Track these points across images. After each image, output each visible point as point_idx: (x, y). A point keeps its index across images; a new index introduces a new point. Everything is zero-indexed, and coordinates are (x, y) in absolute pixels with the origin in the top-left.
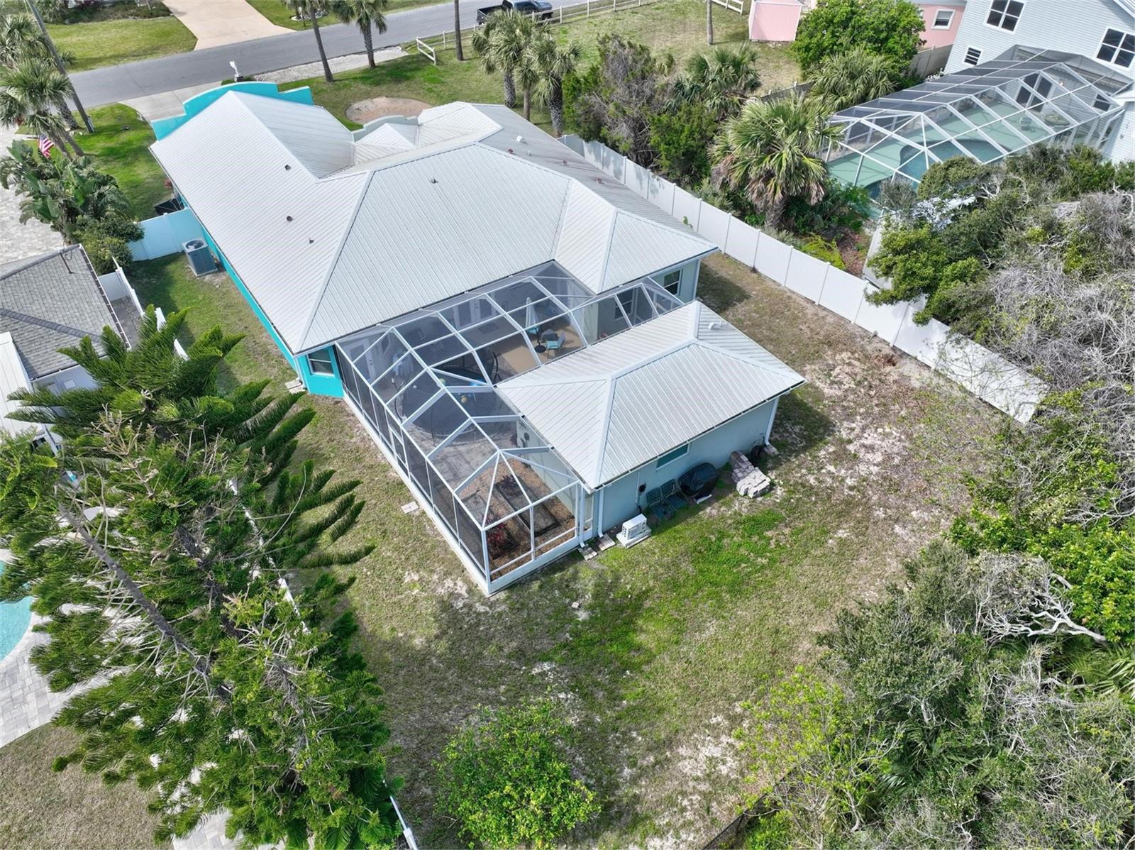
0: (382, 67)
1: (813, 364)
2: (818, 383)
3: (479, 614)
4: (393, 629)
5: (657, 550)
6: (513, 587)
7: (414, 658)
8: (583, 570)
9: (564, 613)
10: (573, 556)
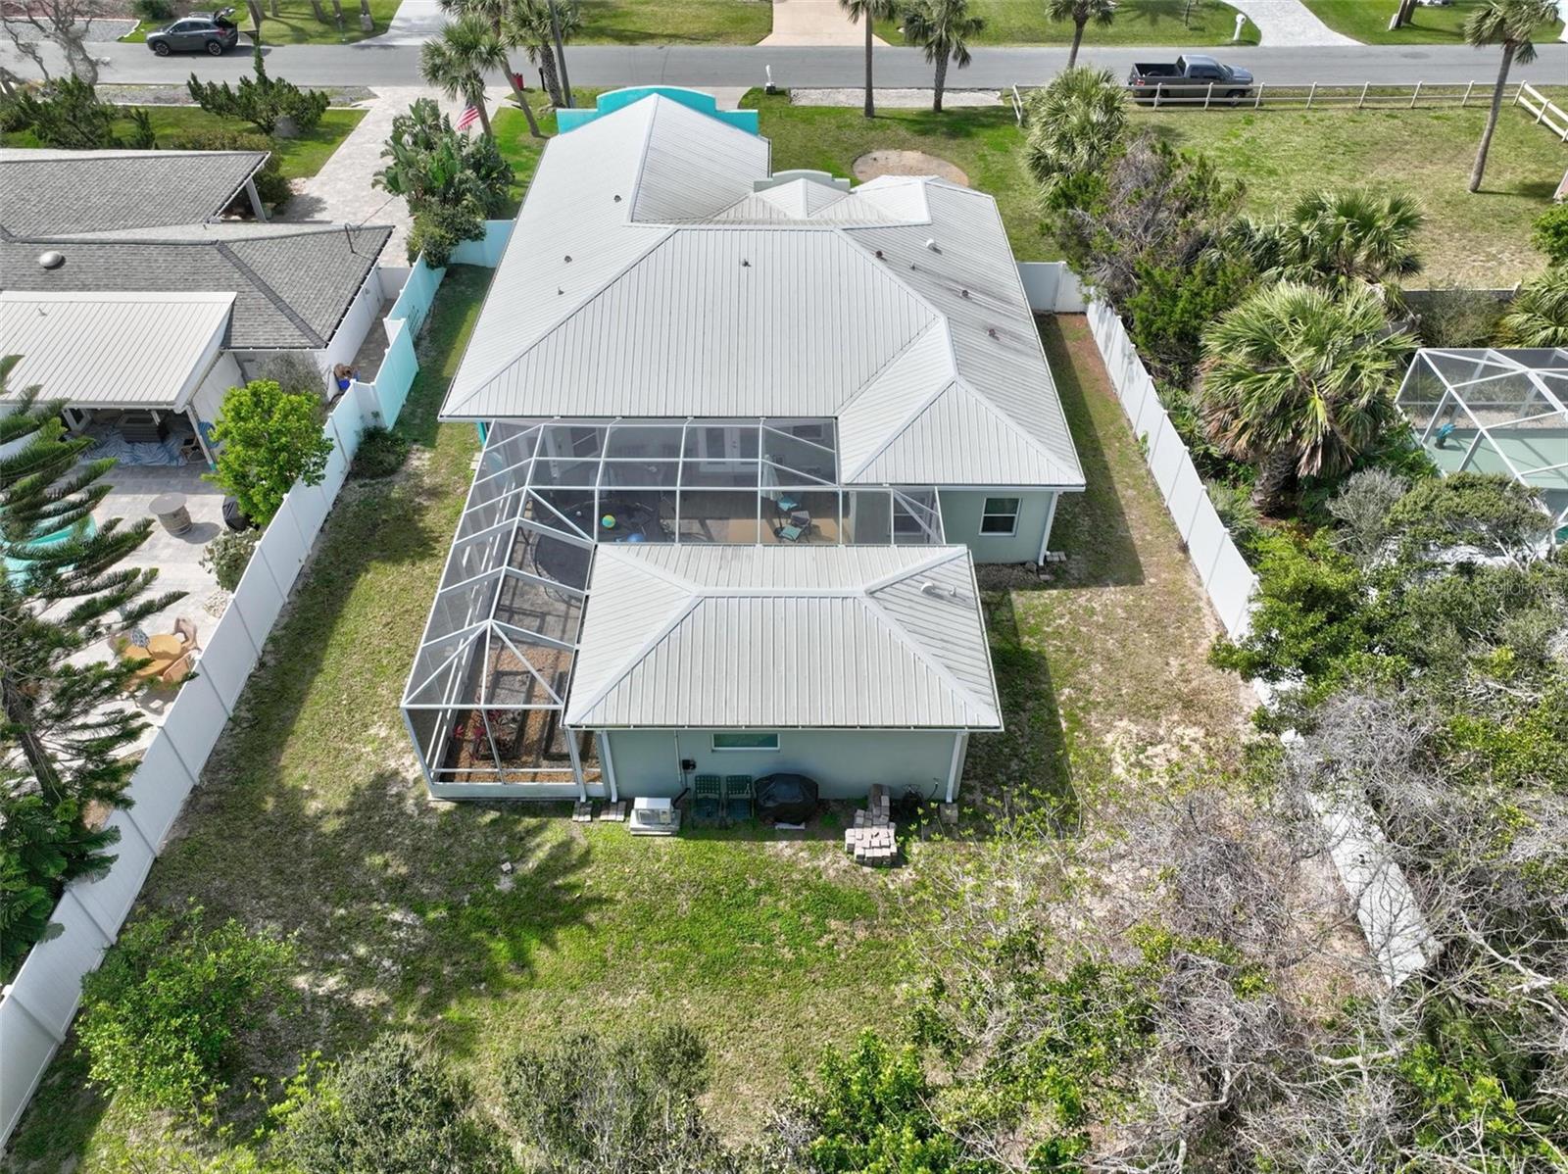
0: (948, 113)
1: (1136, 722)
2: (1118, 757)
3: (402, 813)
4: (305, 777)
6: (466, 804)
7: (292, 822)
8: (556, 831)
9: (488, 868)
10: (564, 807)
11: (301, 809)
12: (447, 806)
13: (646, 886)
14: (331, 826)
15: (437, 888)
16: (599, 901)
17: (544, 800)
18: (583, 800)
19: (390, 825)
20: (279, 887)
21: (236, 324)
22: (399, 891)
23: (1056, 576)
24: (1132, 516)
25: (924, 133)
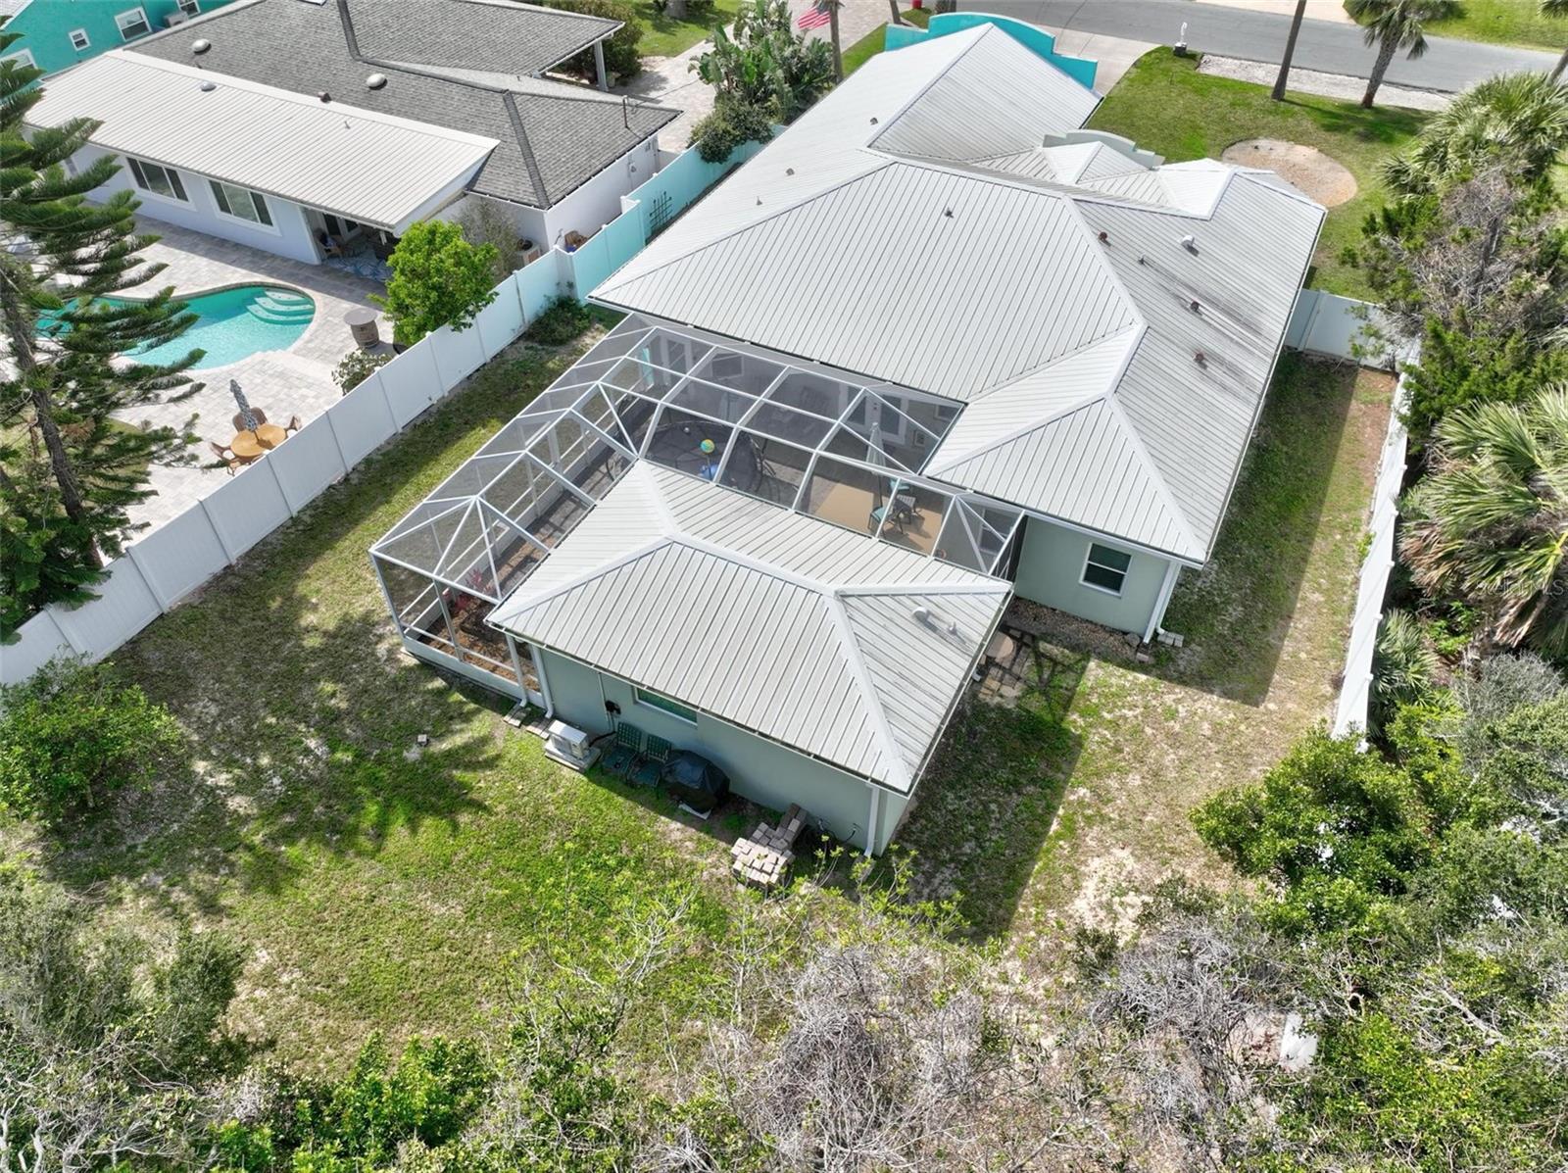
0: (1379, 111)
1: (1138, 859)
2: (1090, 886)
3: (373, 654)
4: (318, 591)
5: (562, 791)
6: (429, 668)
7: (286, 627)
8: (485, 723)
9: (407, 734)
10: (503, 703)
11: (297, 617)
12: (412, 662)
13: (529, 810)
14: (312, 642)
15: (359, 733)
16: (479, 806)
17: (492, 690)
18: (523, 704)
19: (358, 660)
20: (239, 678)
21: (487, 169)
22: (329, 724)
23: (1157, 660)
24: (1300, 624)
25: (1329, 128)
